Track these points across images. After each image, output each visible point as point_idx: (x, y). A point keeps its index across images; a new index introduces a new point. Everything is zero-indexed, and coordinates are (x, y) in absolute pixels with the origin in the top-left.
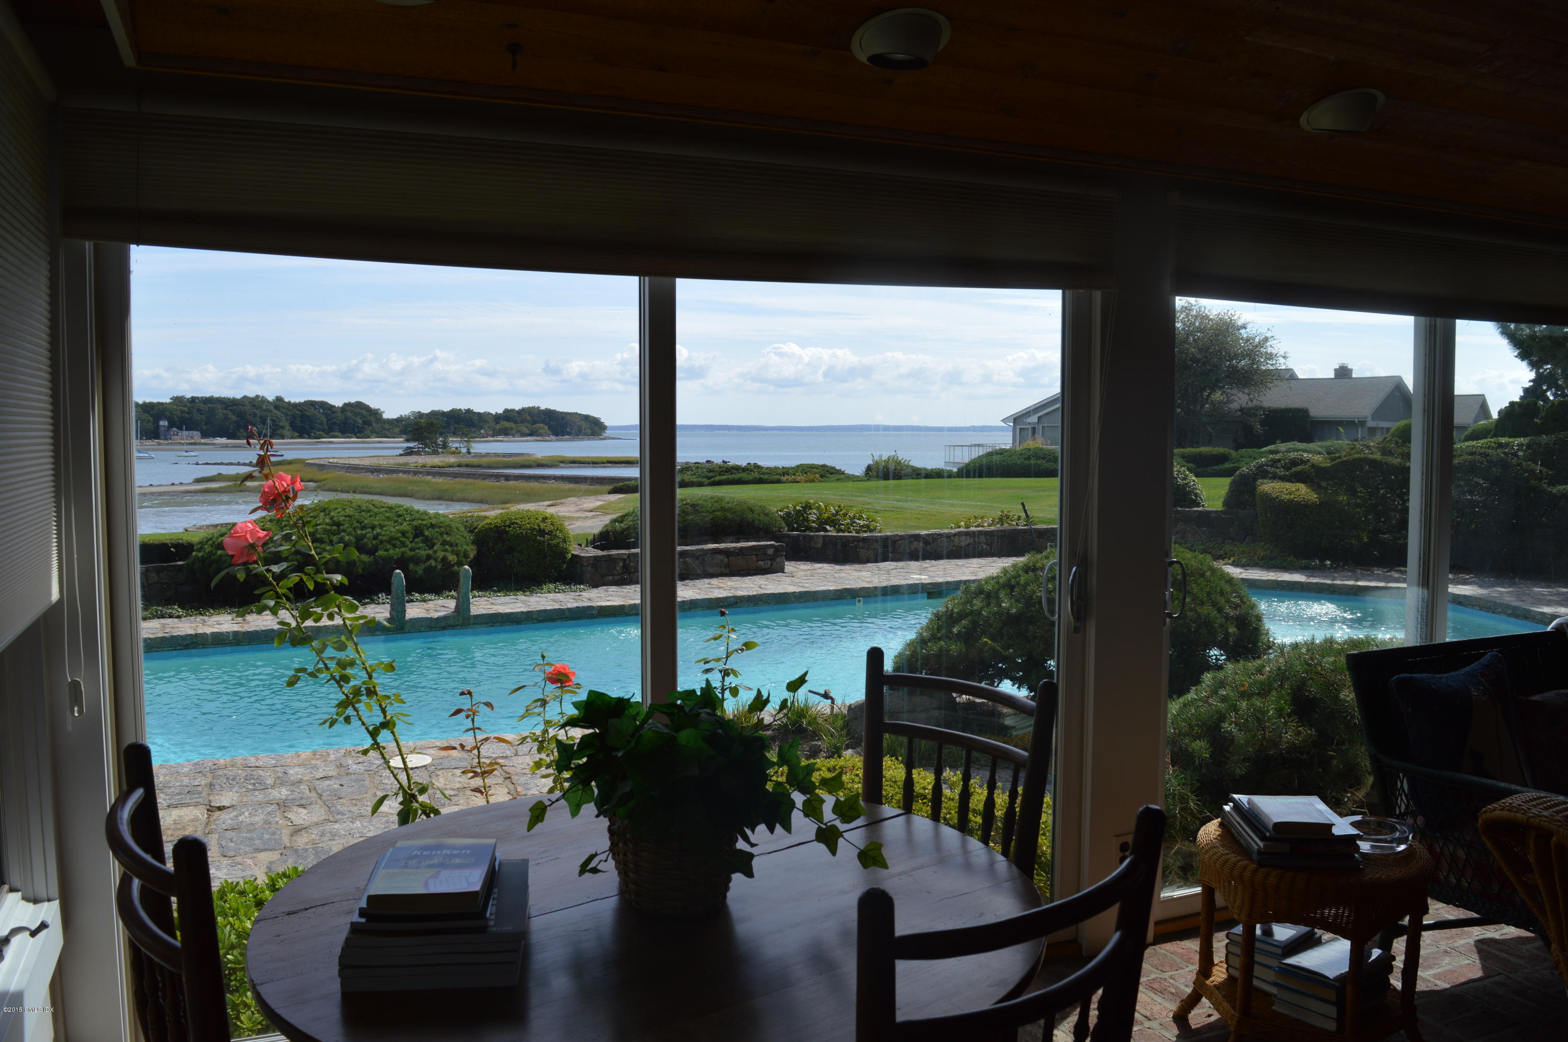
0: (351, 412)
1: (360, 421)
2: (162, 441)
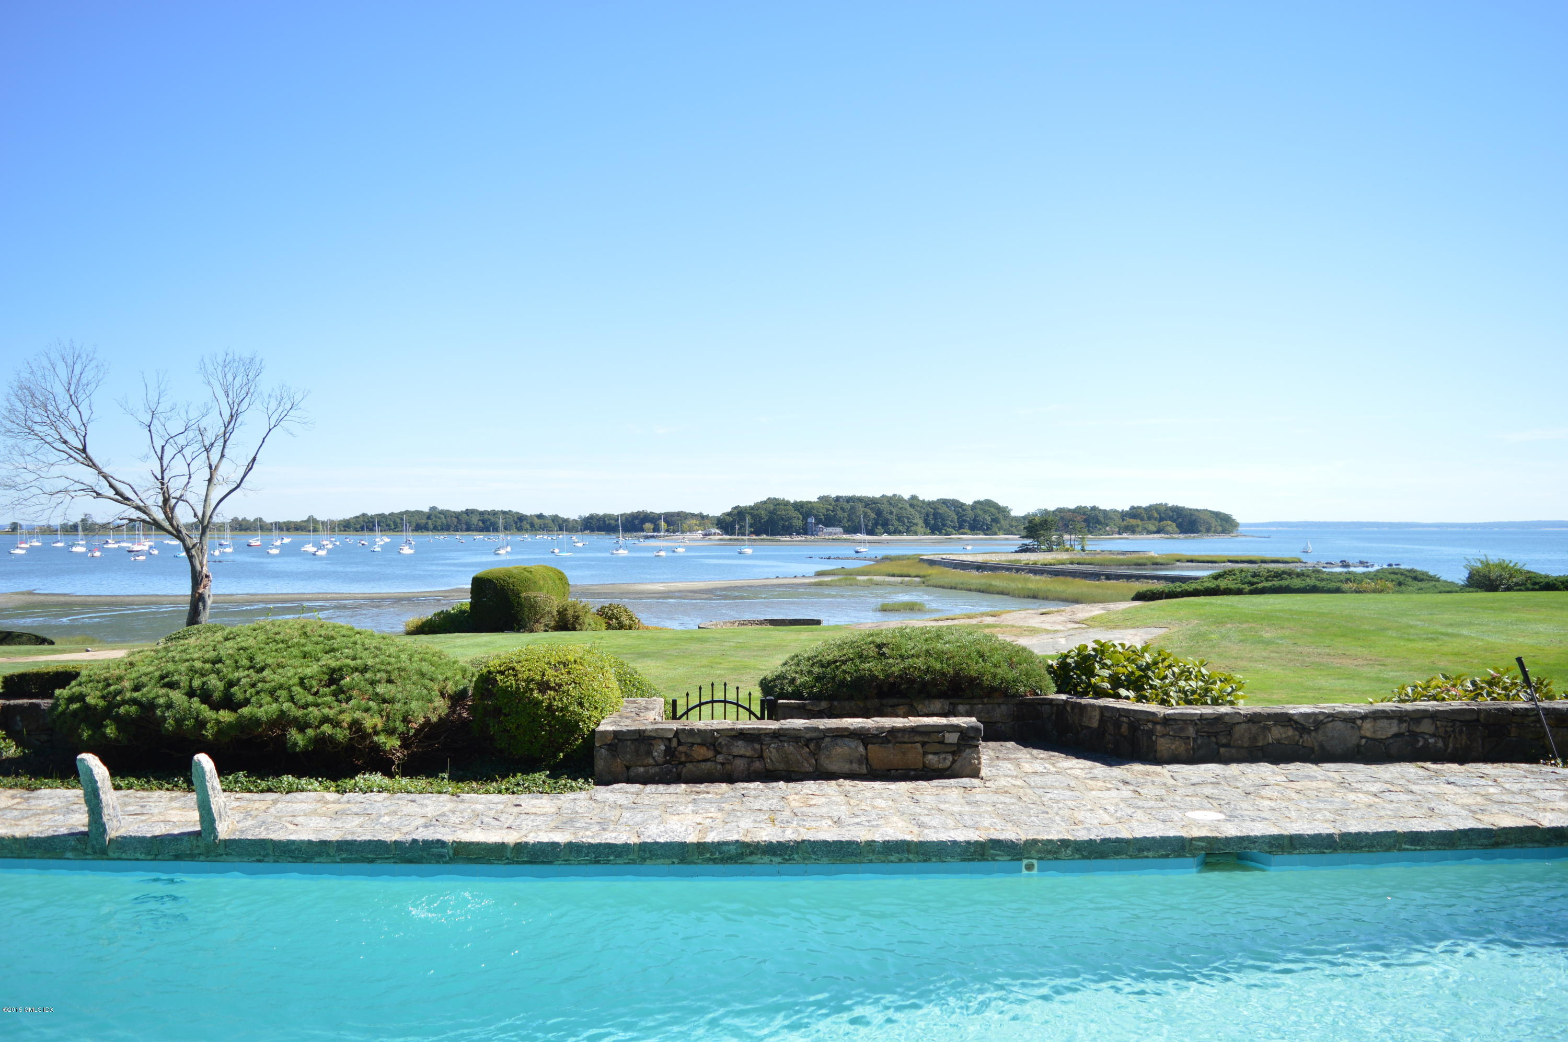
0: (981, 509)
1: (989, 518)
2: (809, 537)
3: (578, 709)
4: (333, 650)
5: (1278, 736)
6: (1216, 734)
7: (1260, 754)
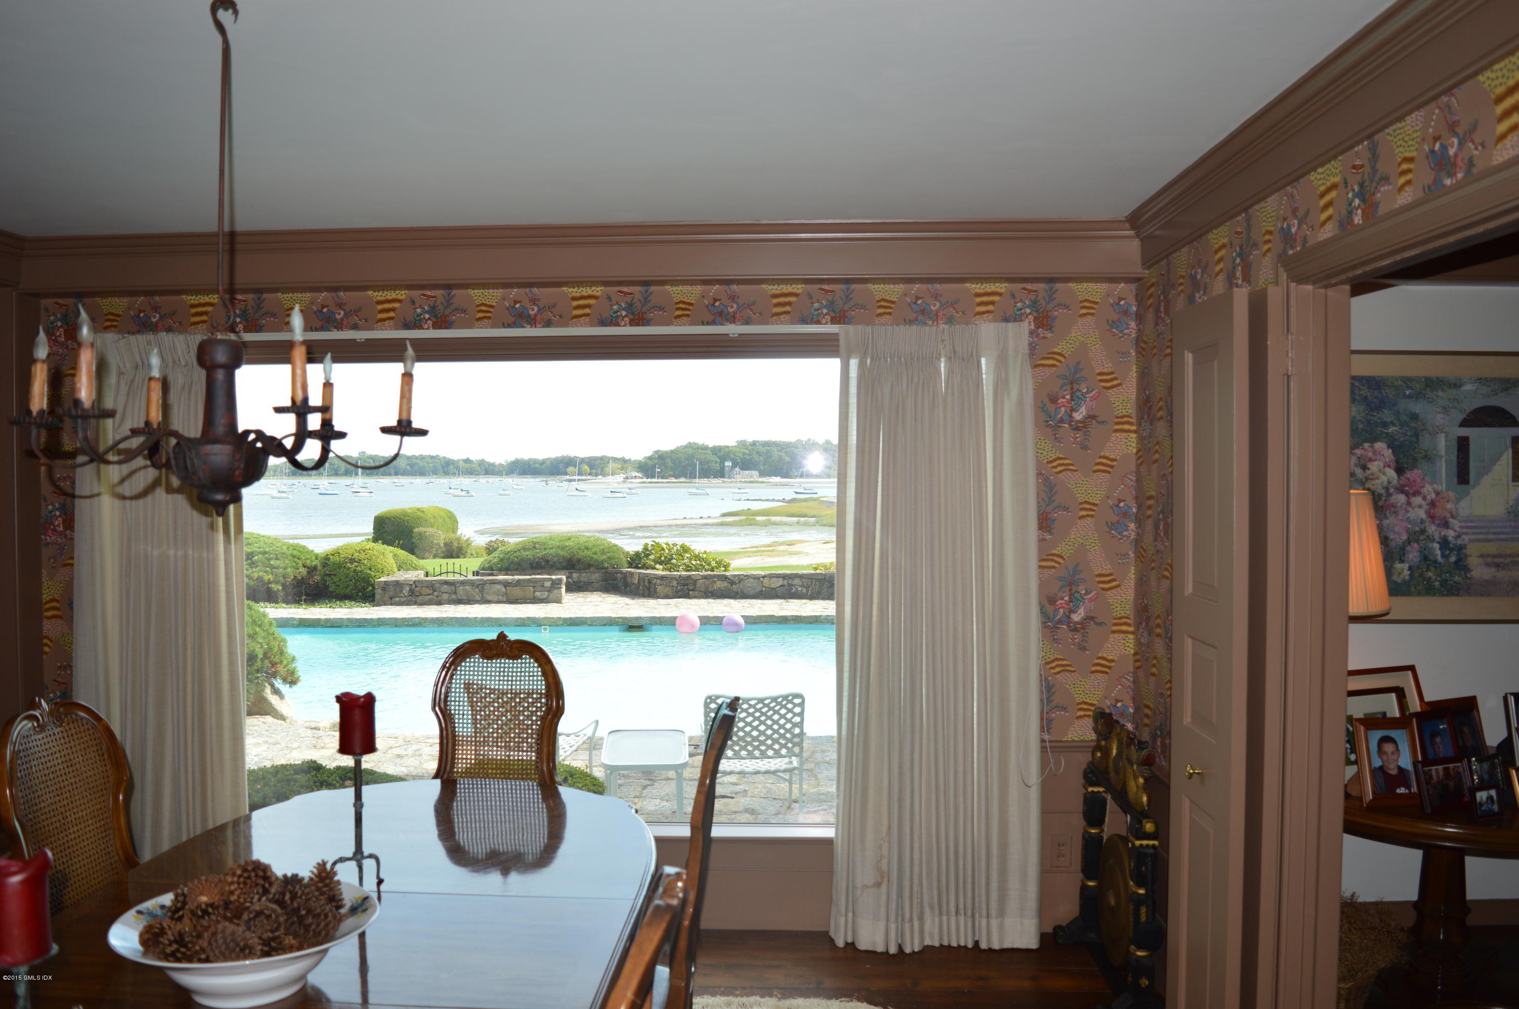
2: (726, 480)
3: (369, 572)
4: (250, 544)
5: (718, 586)
6: (687, 585)
7: (710, 594)
